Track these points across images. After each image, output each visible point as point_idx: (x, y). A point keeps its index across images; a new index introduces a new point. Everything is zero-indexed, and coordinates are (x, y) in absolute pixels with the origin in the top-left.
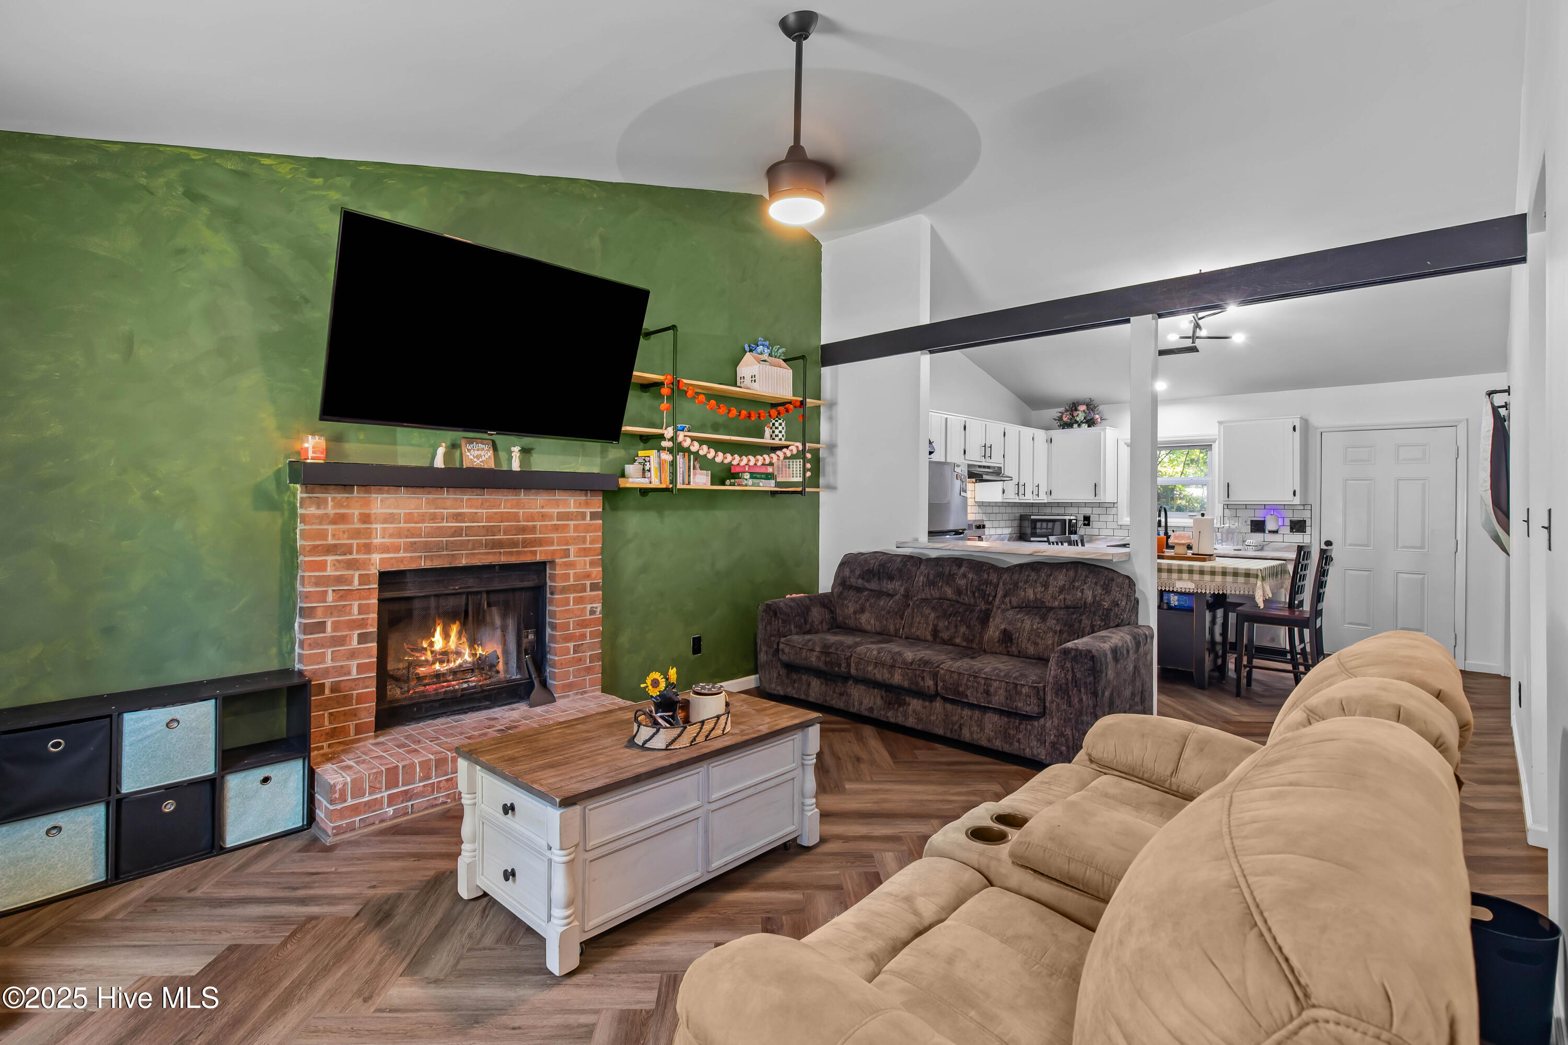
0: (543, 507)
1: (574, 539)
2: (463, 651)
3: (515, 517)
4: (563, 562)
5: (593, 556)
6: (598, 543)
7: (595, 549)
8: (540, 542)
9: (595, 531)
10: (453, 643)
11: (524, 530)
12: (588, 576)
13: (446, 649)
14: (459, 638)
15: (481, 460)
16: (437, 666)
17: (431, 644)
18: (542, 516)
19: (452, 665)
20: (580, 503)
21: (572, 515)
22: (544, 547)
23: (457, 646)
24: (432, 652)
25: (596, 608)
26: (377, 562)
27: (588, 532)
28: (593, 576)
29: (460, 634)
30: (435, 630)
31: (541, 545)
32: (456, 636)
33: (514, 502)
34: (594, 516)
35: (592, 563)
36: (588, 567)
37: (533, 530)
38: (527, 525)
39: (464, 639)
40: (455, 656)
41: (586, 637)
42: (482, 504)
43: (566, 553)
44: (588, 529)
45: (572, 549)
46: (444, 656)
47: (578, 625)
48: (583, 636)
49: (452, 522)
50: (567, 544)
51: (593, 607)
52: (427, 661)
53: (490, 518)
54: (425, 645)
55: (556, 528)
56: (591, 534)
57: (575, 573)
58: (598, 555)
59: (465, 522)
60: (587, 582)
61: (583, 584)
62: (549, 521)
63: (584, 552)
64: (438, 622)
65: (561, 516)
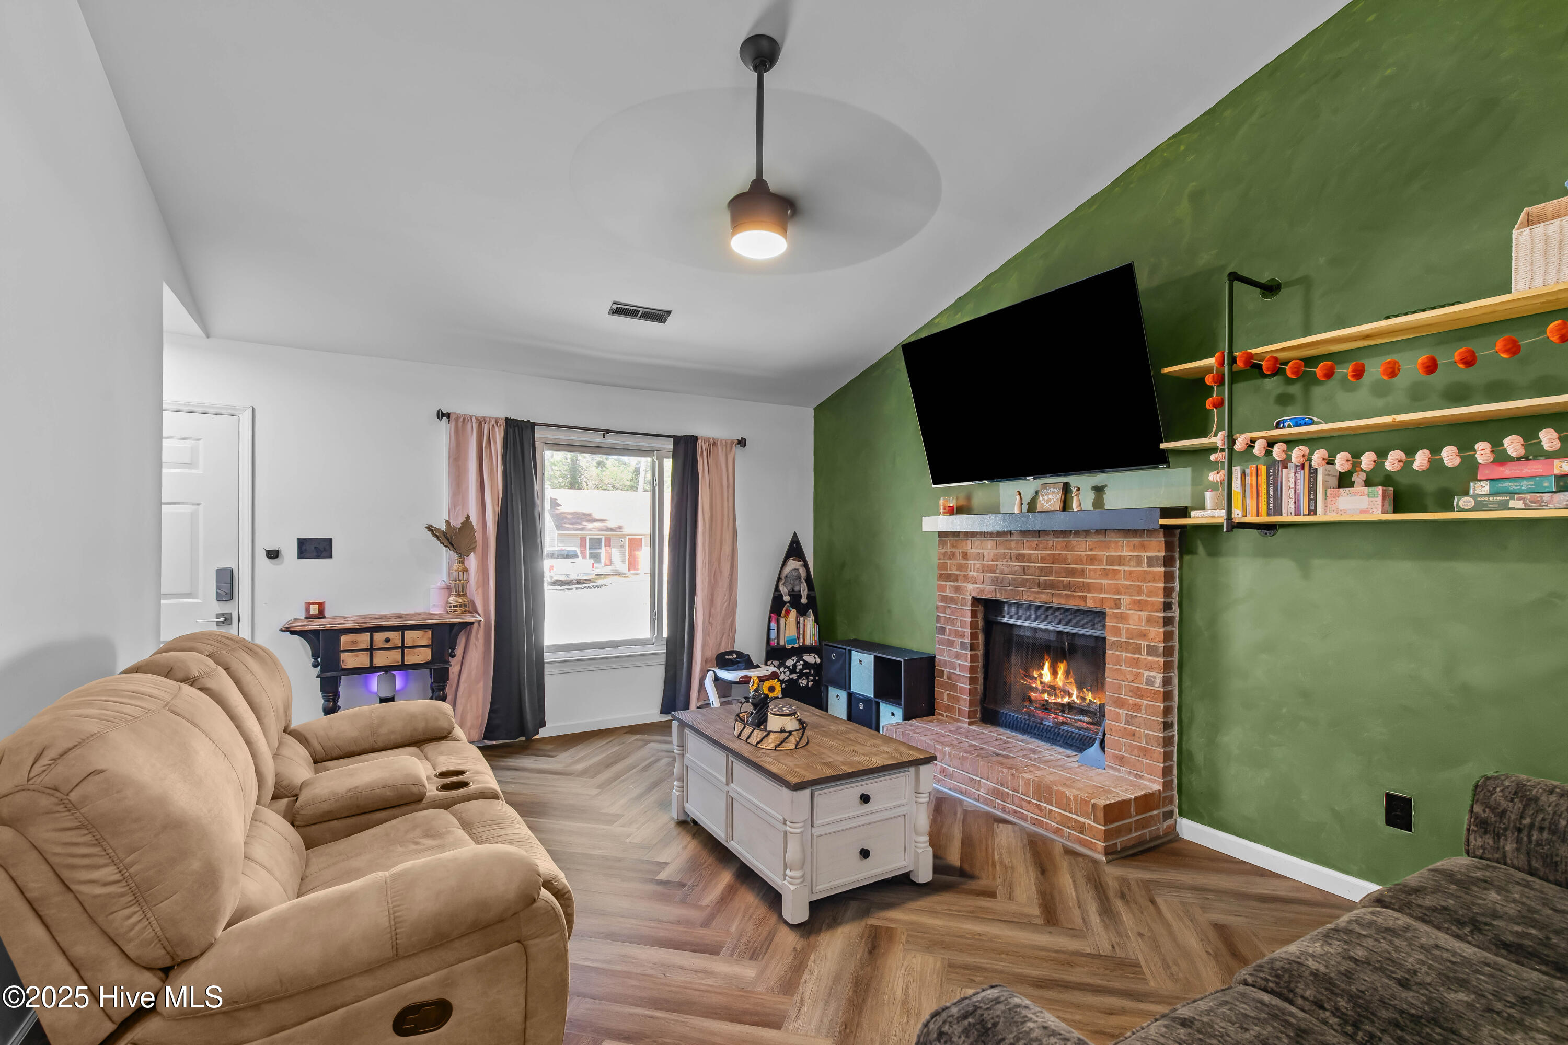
0: (1091, 550)
1: (1127, 588)
2: (1071, 691)
3: (1063, 560)
4: (1113, 613)
5: (1151, 612)
6: (1157, 596)
7: (1153, 604)
8: (1087, 588)
9: (1154, 581)
10: (1060, 680)
11: (1072, 573)
12: (1143, 635)
13: (1054, 684)
14: (1067, 677)
15: (1049, 503)
16: (1046, 696)
17: (1041, 675)
18: (1091, 559)
19: (1059, 700)
20: (1134, 546)
21: (1124, 559)
22: (1092, 593)
23: (1064, 684)
24: (1042, 683)
25: (1155, 678)
26: (971, 590)
27: (1144, 580)
28: (1152, 637)
29: (1066, 674)
30: (1044, 664)
31: (1089, 591)
32: (1063, 674)
33: (1064, 544)
34: (1151, 561)
35: (1149, 620)
36: (1143, 624)
37: (1083, 573)
38: (1076, 568)
39: (1071, 680)
40: (1062, 693)
41: (1141, 710)
42: (1037, 545)
43: (1117, 604)
44: (1144, 577)
45: (1126, 599)
46: (1053, 689)
47: (1131, 691)
48: (1137, 708)
49: (1016, 562)
50: (1118, 593)
51: (1150, 676)
52: (1037, 689)
53: (1043, 559)
54: (1036, 675)
55: (1105, 574)
56: (1149, 584)
57: (1128, 629)
58: (1157, 612)
59: (1024, 562)
60: (1143, 643)
61: (1137, 644)
62: (1098, 565)
63: (1139, 605)
64: (1046, 657)
65: (1111, 561)
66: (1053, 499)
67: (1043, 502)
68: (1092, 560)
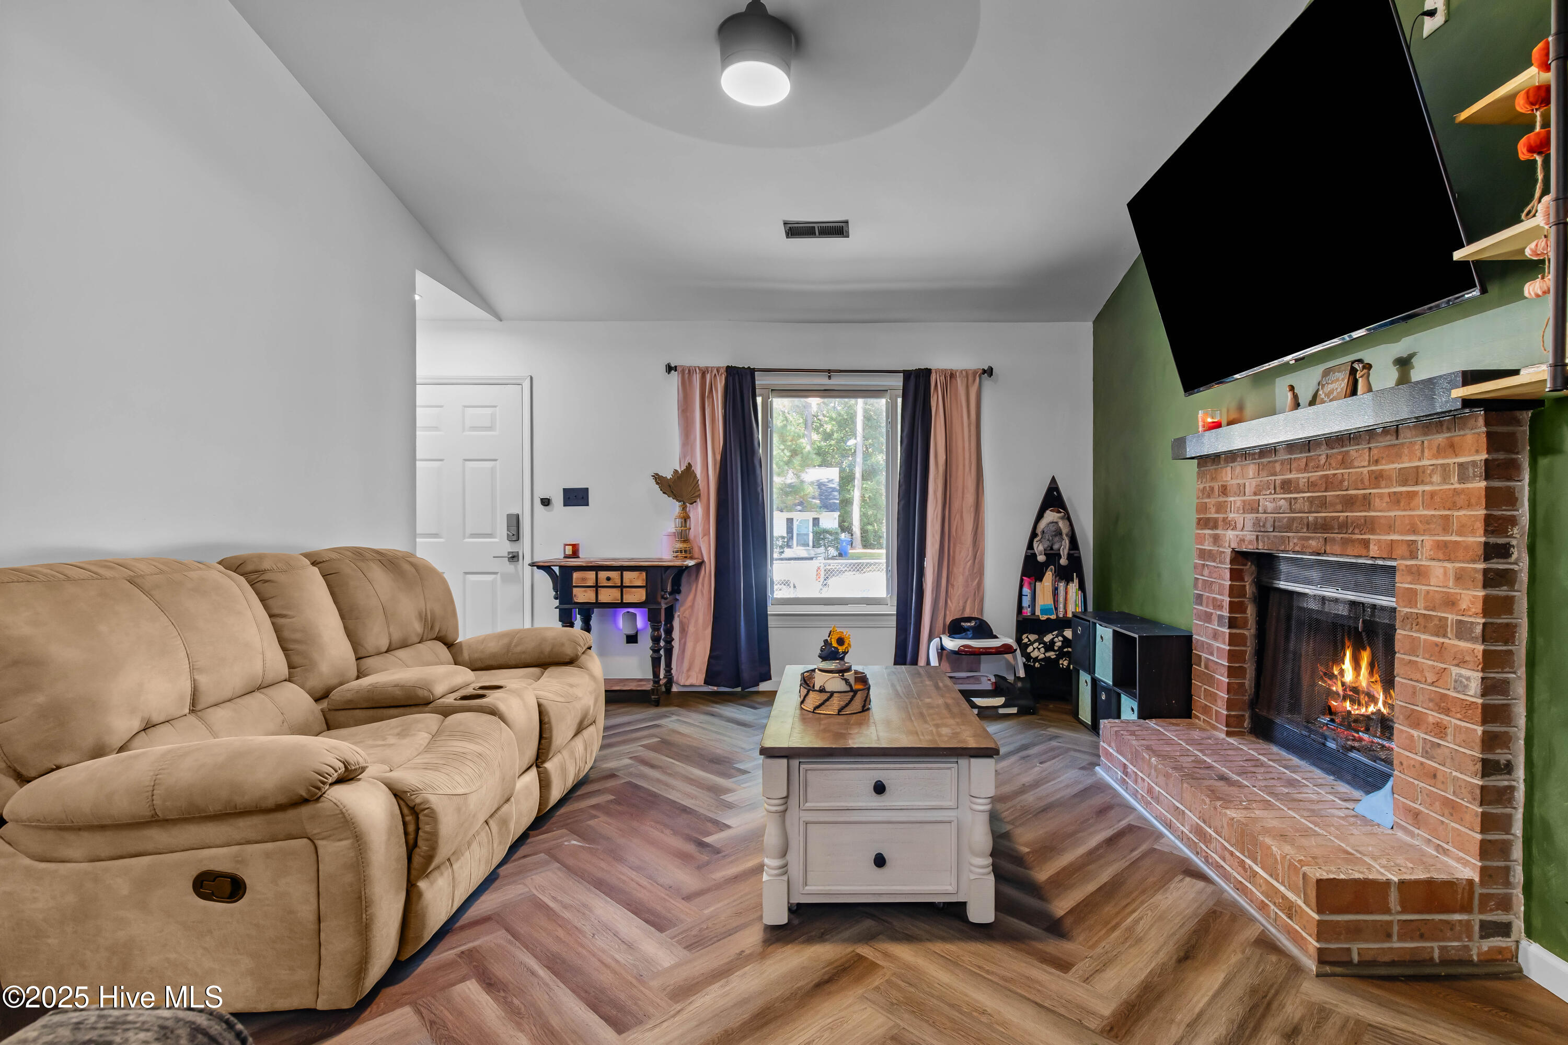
0: (1377, 462)
1: (1428, 522)
2: (1376, 695)
3: (1339, 483)
4: (1407, 566)
5: (1463, 562)
6: (1473, 532)
7: (1467, 548)
8: (1370, 525)
9: (1469, 506)
10: (1364, 680)
11: (1349, 503)
12: (1450, 603)
13: (1357, 685)
14: (1371, 673)
16: (1348, 705)
17: (1342, 672)
19: (1363, 711)
20: (1439, 447)
21: (1423, 472)
22: (1378, 535)
23: (1369, 685)
24: (1343, 684)
25: (1468, 679)
26: (1232, 539)
27: (1454, 506)
28: (1465, 606)
29: (1372, 665)
30: (1345, 655)
31: (1372, 531)
32: (1367, 669)
33: (1340, 457)
34: (1464, 472)
35: (1460, 578)
36: (1451, 584)
37: (1365, 502)
38: (1355, 495)
39: (1376, 677)
40: (1366, 699)
41: (1446, 734)
43: (1412, 551)
44: (1452, 501)
45: (1426, 542)
46: (1353, 694)
47: (1431, 700)
48: (1440, 730)
49: (1281, 494)
50: (1414, 531)
51: (1461, 676)
52: (1337, 693)
53: (1311, 486)
54: (1336, 673)
55: (1396, 500)
56: (1461, 513)
57: (1428, 592)
58: (1474, 561)
59: (1291, 492)
60: (1450, 616)
61: (1441, 619)
62: (1386, 487)
63: (1446, 551)
64: (1347, 643)
65: (1407, 477)
66: (1337, 389)
67: (1323, 396)
68: (1377, 478)
